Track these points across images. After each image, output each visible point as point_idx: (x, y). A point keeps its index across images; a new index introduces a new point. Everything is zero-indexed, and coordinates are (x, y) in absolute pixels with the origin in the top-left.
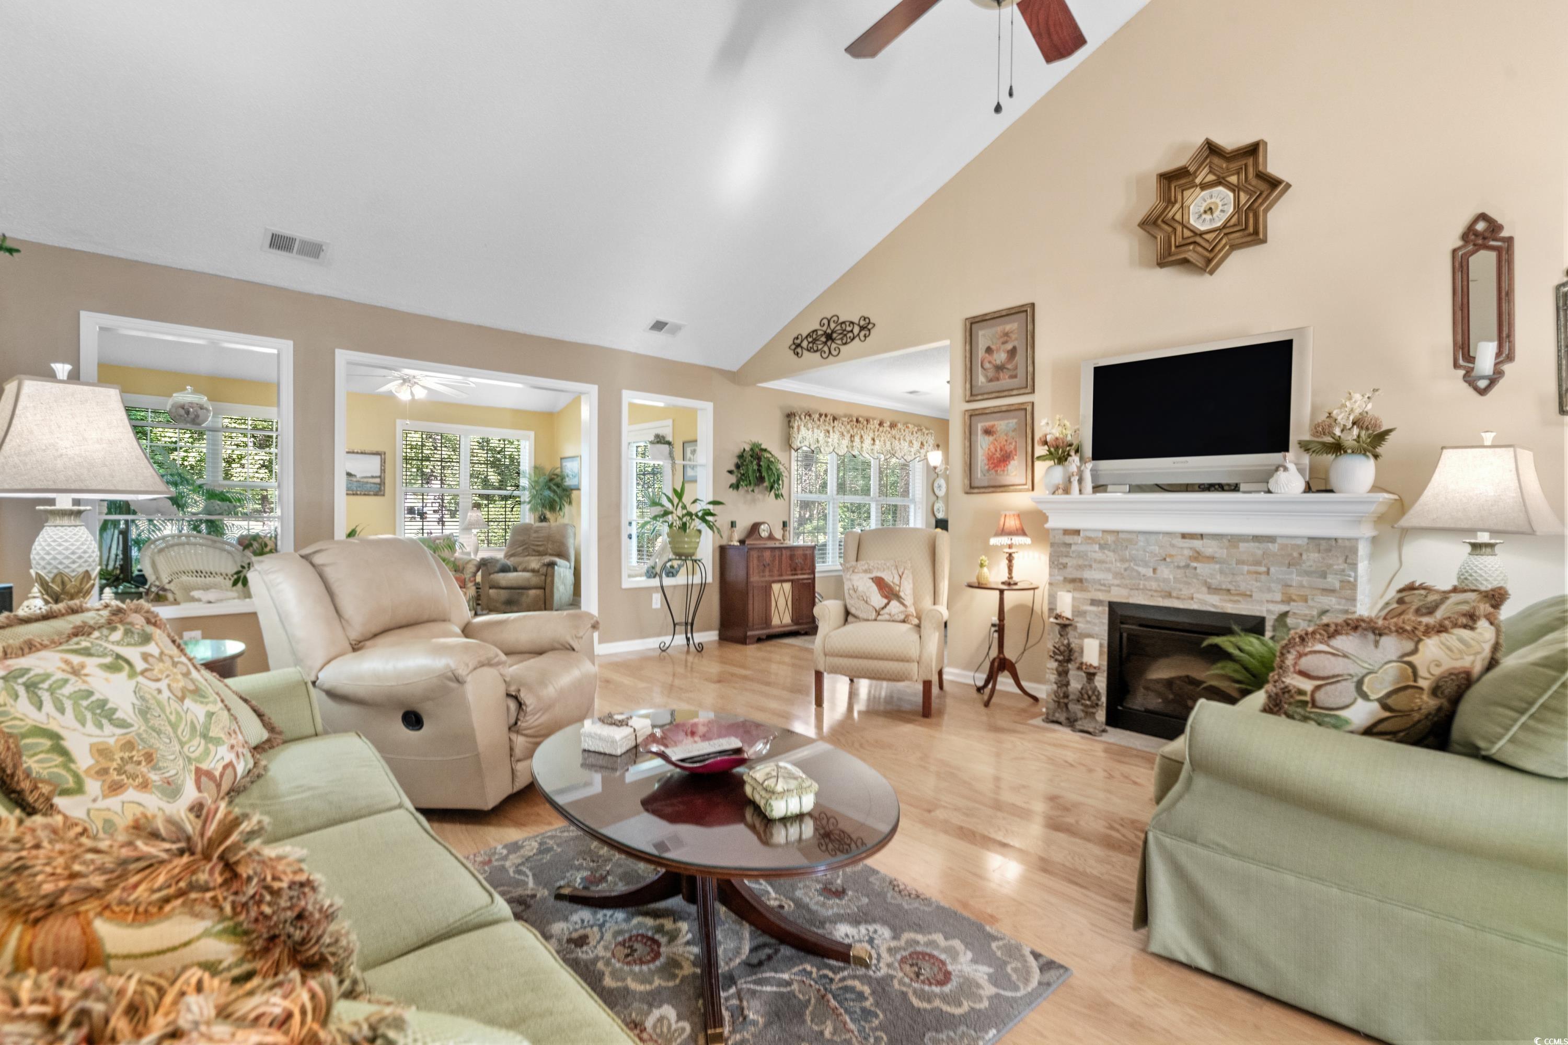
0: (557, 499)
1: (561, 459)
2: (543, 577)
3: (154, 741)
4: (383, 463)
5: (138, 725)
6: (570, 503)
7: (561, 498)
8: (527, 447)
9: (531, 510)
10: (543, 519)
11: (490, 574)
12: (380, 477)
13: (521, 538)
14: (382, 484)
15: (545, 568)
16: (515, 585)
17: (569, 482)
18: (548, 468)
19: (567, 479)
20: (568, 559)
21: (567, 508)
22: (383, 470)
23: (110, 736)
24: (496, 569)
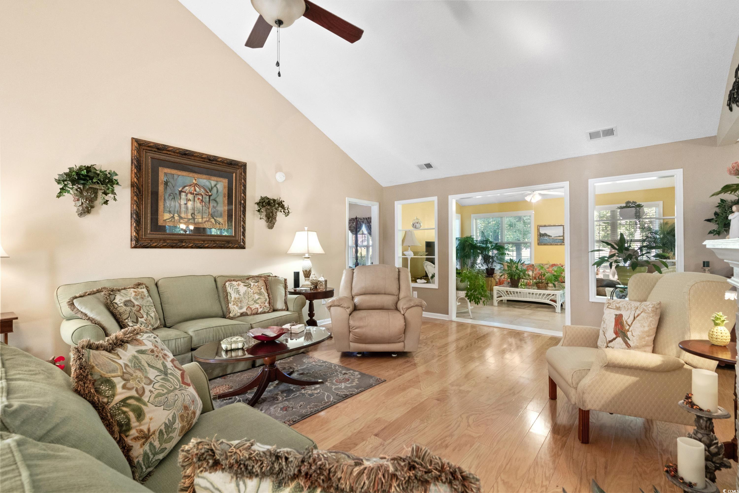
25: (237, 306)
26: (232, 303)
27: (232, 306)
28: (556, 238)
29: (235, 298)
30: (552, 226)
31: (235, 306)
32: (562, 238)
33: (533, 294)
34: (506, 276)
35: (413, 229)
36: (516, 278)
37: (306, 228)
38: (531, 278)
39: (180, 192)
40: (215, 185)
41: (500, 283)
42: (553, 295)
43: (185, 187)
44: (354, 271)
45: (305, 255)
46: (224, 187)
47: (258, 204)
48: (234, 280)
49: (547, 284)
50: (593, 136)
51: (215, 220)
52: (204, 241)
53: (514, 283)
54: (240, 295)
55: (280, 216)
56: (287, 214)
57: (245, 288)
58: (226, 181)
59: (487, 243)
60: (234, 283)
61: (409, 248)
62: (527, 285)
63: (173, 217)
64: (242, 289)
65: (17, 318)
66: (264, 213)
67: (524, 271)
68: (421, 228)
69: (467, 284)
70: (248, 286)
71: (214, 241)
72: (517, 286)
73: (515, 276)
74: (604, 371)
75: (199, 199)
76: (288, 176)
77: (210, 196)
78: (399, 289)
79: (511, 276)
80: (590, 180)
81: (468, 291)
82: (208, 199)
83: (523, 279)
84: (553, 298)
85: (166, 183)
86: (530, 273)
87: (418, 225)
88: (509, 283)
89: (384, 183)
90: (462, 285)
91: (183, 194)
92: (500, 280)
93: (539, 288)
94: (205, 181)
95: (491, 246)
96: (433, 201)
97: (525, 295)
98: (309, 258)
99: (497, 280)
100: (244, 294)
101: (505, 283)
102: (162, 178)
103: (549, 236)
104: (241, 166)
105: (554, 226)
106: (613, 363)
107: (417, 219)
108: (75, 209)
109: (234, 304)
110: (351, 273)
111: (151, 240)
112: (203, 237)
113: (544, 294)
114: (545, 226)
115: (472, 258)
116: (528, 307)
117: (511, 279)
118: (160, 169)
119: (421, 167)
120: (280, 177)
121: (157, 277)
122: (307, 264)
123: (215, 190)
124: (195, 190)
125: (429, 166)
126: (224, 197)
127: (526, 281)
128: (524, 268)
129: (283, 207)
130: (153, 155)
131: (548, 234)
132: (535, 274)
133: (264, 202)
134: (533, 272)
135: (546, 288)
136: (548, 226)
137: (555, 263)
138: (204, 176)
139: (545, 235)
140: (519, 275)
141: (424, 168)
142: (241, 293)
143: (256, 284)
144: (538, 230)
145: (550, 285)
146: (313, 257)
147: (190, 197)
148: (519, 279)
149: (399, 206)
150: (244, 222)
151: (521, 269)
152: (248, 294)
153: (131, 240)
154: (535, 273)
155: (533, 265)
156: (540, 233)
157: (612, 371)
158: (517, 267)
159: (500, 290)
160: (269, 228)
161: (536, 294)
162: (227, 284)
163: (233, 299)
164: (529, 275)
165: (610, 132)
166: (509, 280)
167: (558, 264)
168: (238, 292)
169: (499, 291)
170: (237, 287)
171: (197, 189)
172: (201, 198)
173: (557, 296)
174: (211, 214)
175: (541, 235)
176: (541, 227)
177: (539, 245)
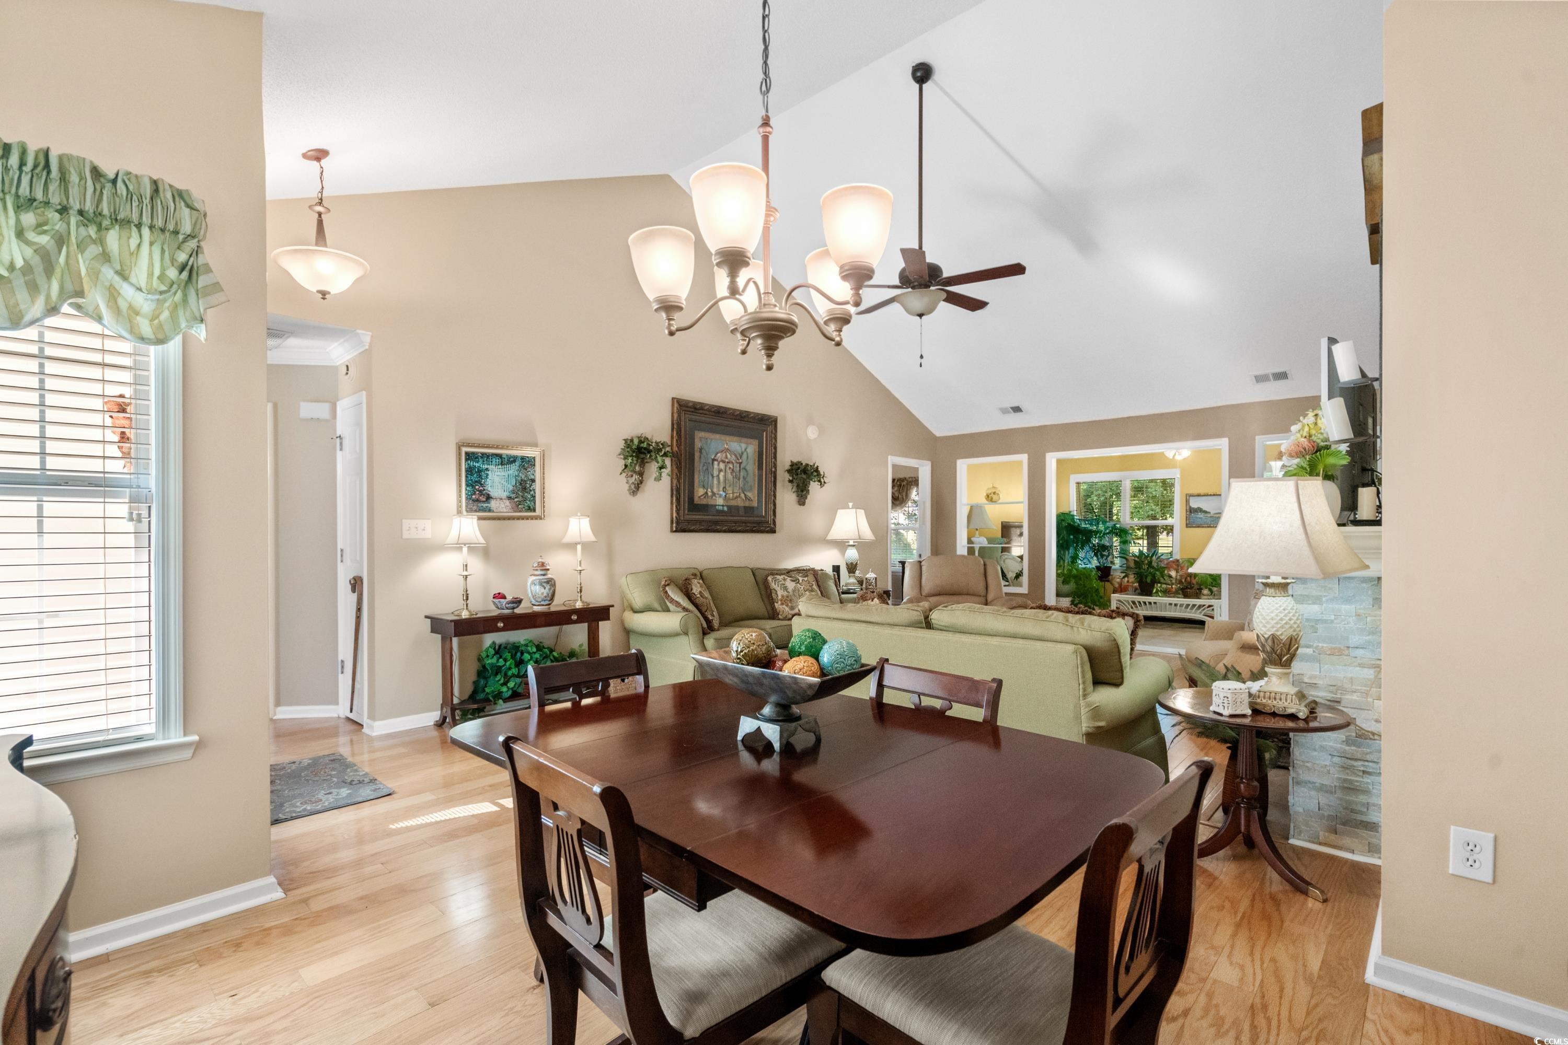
3: (793, 598)
5: (791, 593)
23: (785, 593)
25: (787, 606)
26: (780, 602)
27: (781, 607)
29: (783, 596)
30: (1211, 495)
31: (784, 606)
33: (1176, 605)
34: (1132, 578)
35: (985, 501)
36: (1149, 580)
37: (851, 505)
38: (1174, 581)
39: (714, 460)
40: (746, 449)
41: (1122, 589)
42: (1210, 606)
43: (717, 453)
44: (922, 564)
45: (848, 542)
46: (755, 452)
47: (789, 471)
48: (777, 574)
49: (1200, 589)
50: (1260, 379)
51: (745, 495)
52: (735, 522)
53: (1146, 589)
54: (788, 592)
55: (814, 486)
56: (822, 484)
57: (793, 584)
58: (756, 442)
60: (778, 577)
61: (977, 532)
62: (1167, 593)
63: (706, 493)
64: (791, 585)
65: (613, 606)
66: (795, 484)
67: (1161, 570)
68: (1000, 501)
69: (1071, 586)
70: (796, 581)
71: (745, 523)
72: (1150, 594)
73: (1146, 577)
74: (1239, 653)
75: (730, 468)
76: (822, 431)
77: (740, 463)
78: (987, 588)
79: (1141, 578)
80: (1257, 438)
81: (1074, 597)
82: (738, 469)
83: (1159, 583)
84: (1209, 612)
85: (701, 450)
86: (1173, 573)
87: (995, 497)
88: (1136, 589)
89: (939, 431)
90: (1066, 588)
91: (716, 463)
92: (1120, 584)
93: (1186, 596)
94: (736, 444)
95: (1106, 529)
96: (1021, 462)
97: (1164, 607)
98: (854, 546)
99: (1117, 585)
100: (794, 591)
101: (1130, 589)
102: (698, 444)
103: (1206, 512)
104: (772, 421)
105: (1214, 495)
106: (1248, 644)
107: (993, 487)
108: (627, 487)
109: (782, 604)
110: (919, 567)
111: (689, 521)
112: (735, 518)
113: (1194, 606)
114: (1199, 495)
116: (1170, 627)
117: (1140, 582)
118: (696, 432)
119: (1004, 411)
120: (812, 433)
121: (701, 568)
122: (852, 554)
123: (745, 456)
124: (726, 457)
125: (1017, 409)
126: (755, 464)
127: (1164, 586)
128: (1163, 565)
129: (819, 474)
130: (690, 416)
131: (1204, 509)
132: (1181, 576)
133: (799, 468)
134: (1177, 572)
135: (1197, 595)
136: (1204, 495)
138: (736, 438)
139: (1199, 510)
140: (1154, 576)
141: (1009, 412)
142: (790, 589)
143: (806, 579)
144: (1187, 502)
145: (1206, 592)
146: (860, 545)
147: (722, 466)
148: (1154, 581)
149: (962, 465)
150: (775, 497)
151: (1158, 566)
152: (799, 591)
153: (672, 522)
154: (1181, 573)
155: (1178, 561)
156: (1190, 507)
157: (1248, 653)
158: (1150, 563)
159: (1121, 599)
160: (800, 505)
161: (1181, 605)
162: (770, 578)
163: (780, 597)
164: (1170, 577)
165: (1282, 376)
166: (1136, 584)
168: (786, 589)
169: (1120, 601)
170: (783, 582)
171: (729, 456)
172: (731, 466)
173: (1215, 608)
174: (742, 489)
175: (1191, 511)
176: (1191, 498)
177: (1187, 527)
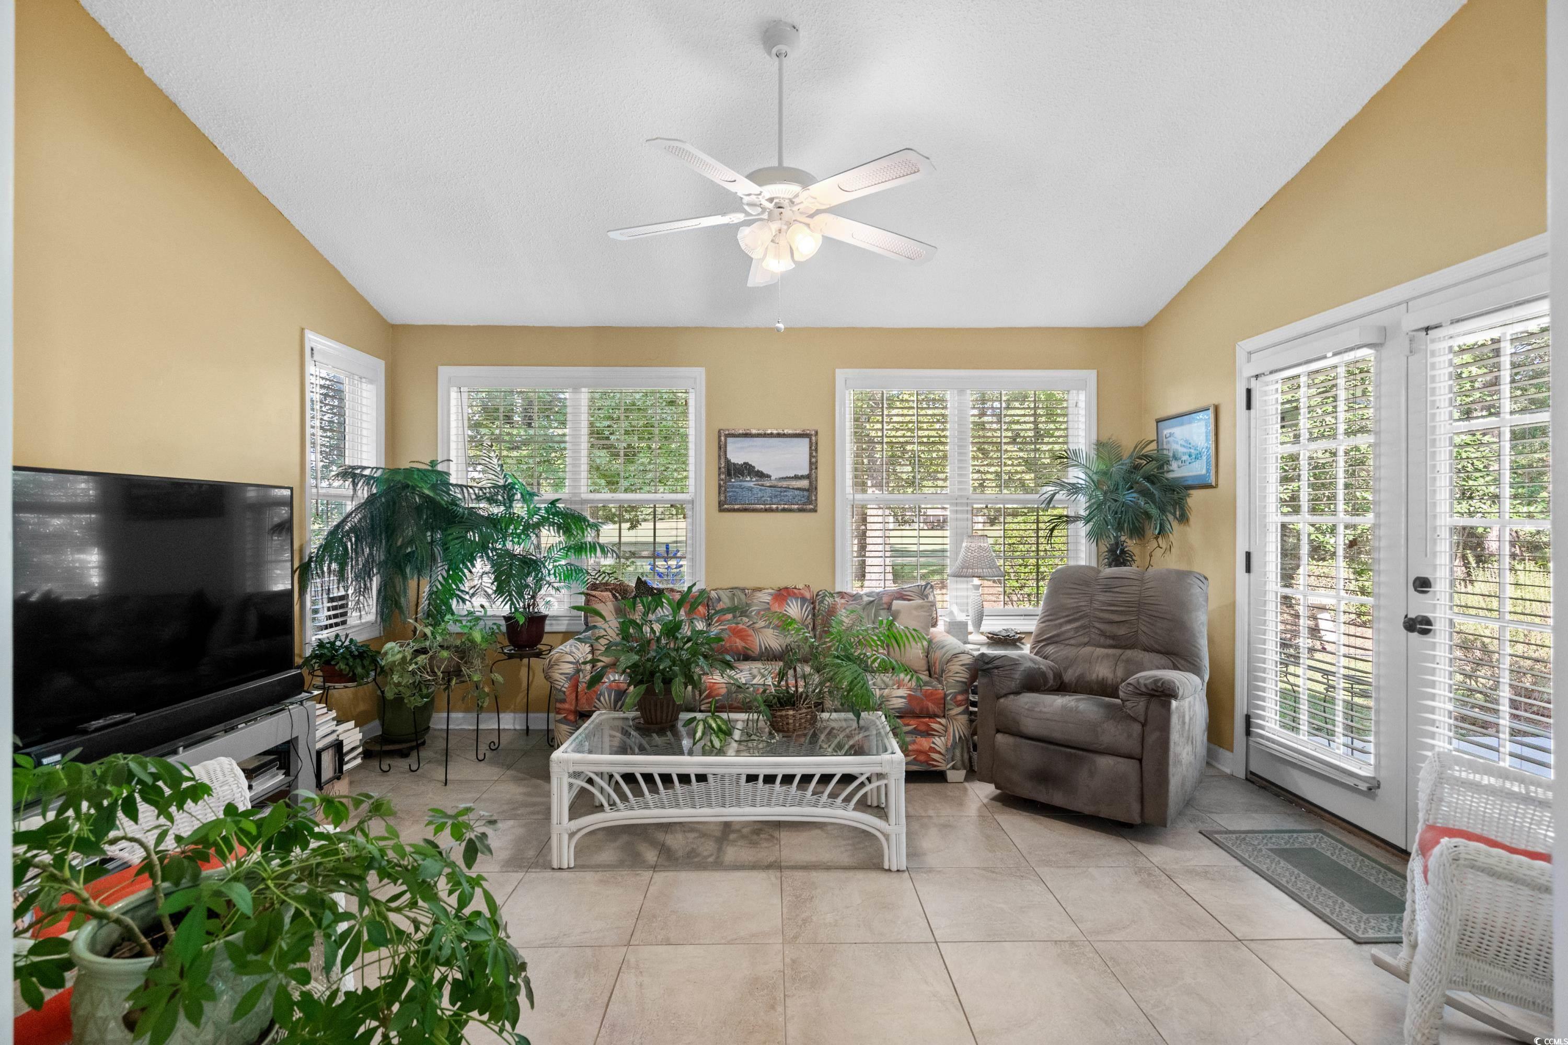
0: (1154, 511)
1: (1158, 421)
2: (1137, 728)
4: (814, 450)
6: (1183, 518)
7: (1163, 510)
8: (1082, 405)
9: (1090, 535)
10: (1118, 557)
11: (999, 697)
12: (808, 477)
13: (1070, 602)
14: (812, 489)
15: (1142, 703)
16: (1057, 735)
17: (1177, 471)
18: (1128, 442)
19: (1174, 465)
20: (1195, 669)
21: (1176, 529)
22: (813, 465)
24: (1013, 685)
28: (785, 484)
30: (771, 435)
32: (805, 483)
59: (511, 499)
95: (531, 514)
103: (761, 475)
105: (779, 435)
114: (747, 435)
115: (440, 571)
131: (758, 467)
136: (758, 436)
137: (790, 583)
139: (747, 470)
144: (722, 449)
156: (728, 462)
167: (800, 586)
175: (732, 471)
176: (729, 440)
177: (721, 510)
